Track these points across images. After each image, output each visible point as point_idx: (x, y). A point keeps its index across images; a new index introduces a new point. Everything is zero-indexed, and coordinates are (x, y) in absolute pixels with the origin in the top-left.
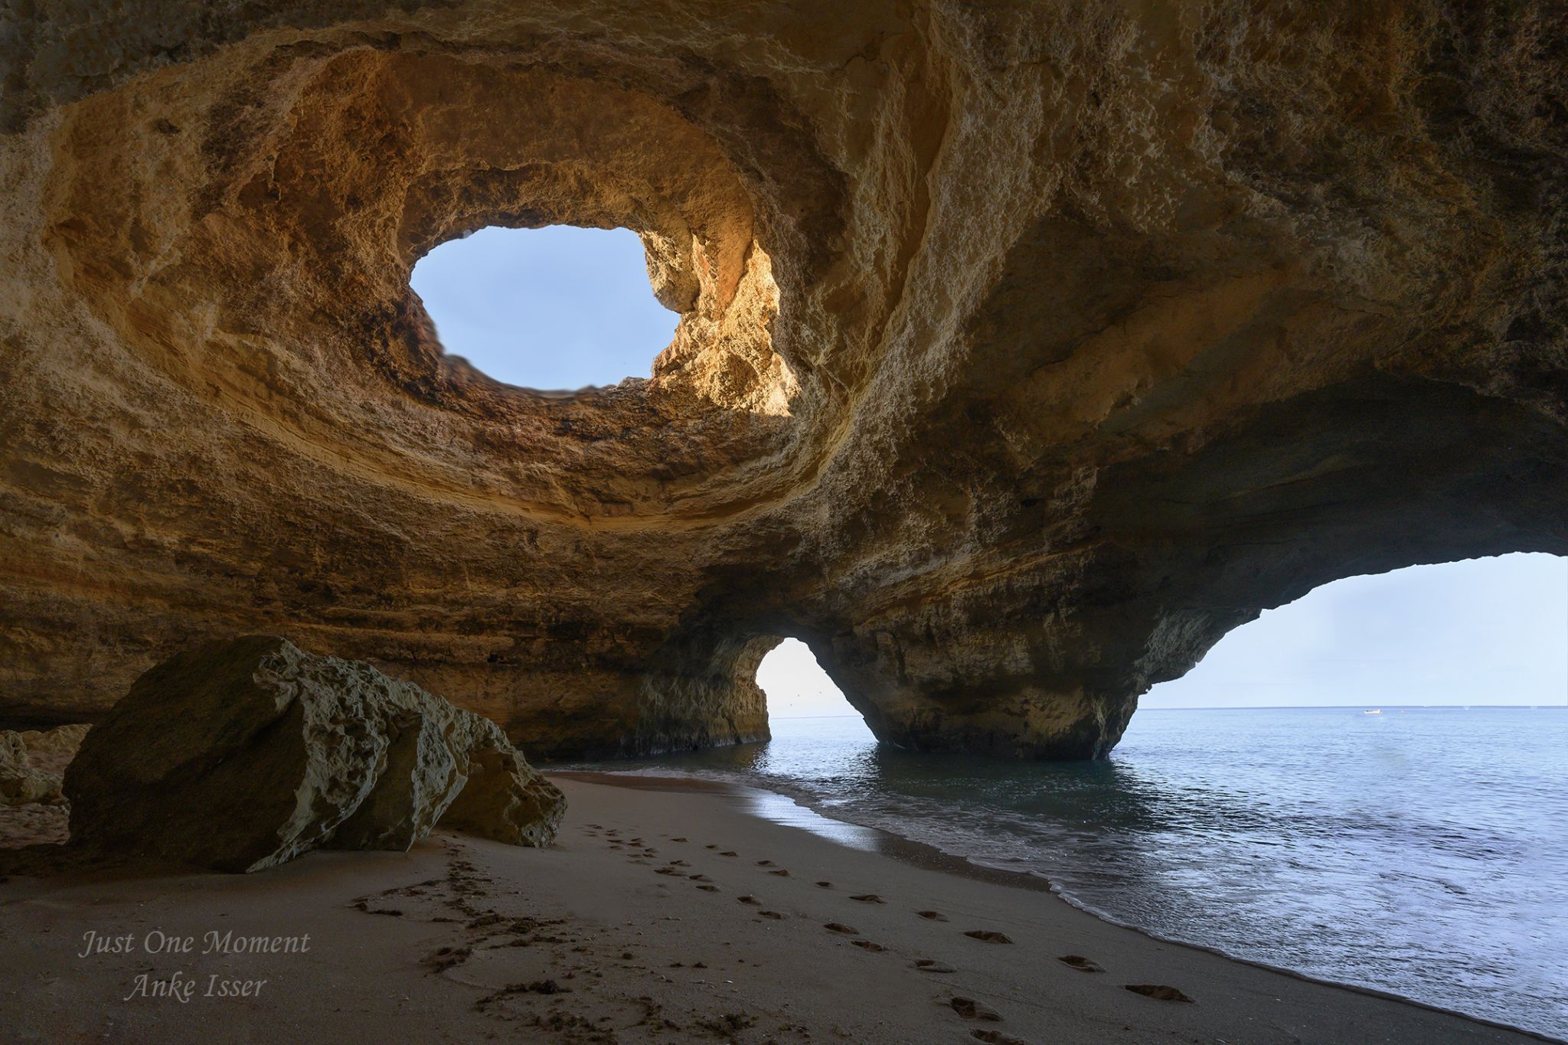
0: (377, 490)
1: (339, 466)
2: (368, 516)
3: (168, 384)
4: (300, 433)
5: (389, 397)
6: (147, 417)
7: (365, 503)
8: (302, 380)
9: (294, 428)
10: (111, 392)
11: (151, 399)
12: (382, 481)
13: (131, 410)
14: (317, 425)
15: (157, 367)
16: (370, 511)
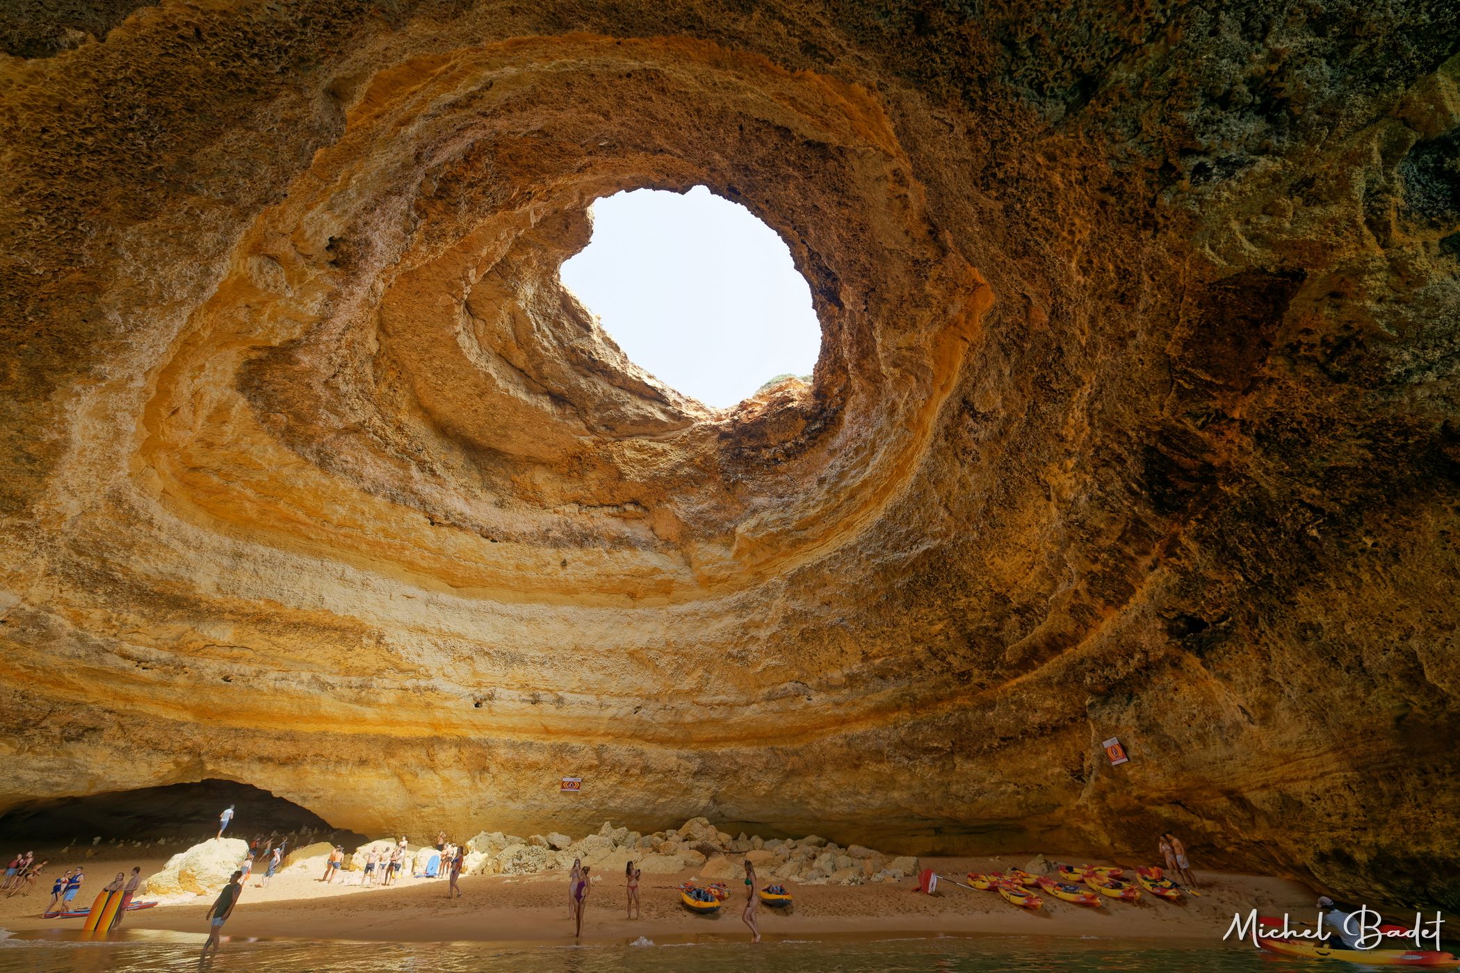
0: (880, 526)
1: (852, 538)
2: (897, 555)
3: (742, 594)
4: (817, 544)
5: (825, 454)
6: (757, 616)
7: (884, 547)
8: (766, 525)
9: (810, 545)
10: (730, 621)
11: (744, 607)
12: (878, 515)
13: (746, 620)
14: (818, 530)
15: (730, 592)
16: (895, 548)
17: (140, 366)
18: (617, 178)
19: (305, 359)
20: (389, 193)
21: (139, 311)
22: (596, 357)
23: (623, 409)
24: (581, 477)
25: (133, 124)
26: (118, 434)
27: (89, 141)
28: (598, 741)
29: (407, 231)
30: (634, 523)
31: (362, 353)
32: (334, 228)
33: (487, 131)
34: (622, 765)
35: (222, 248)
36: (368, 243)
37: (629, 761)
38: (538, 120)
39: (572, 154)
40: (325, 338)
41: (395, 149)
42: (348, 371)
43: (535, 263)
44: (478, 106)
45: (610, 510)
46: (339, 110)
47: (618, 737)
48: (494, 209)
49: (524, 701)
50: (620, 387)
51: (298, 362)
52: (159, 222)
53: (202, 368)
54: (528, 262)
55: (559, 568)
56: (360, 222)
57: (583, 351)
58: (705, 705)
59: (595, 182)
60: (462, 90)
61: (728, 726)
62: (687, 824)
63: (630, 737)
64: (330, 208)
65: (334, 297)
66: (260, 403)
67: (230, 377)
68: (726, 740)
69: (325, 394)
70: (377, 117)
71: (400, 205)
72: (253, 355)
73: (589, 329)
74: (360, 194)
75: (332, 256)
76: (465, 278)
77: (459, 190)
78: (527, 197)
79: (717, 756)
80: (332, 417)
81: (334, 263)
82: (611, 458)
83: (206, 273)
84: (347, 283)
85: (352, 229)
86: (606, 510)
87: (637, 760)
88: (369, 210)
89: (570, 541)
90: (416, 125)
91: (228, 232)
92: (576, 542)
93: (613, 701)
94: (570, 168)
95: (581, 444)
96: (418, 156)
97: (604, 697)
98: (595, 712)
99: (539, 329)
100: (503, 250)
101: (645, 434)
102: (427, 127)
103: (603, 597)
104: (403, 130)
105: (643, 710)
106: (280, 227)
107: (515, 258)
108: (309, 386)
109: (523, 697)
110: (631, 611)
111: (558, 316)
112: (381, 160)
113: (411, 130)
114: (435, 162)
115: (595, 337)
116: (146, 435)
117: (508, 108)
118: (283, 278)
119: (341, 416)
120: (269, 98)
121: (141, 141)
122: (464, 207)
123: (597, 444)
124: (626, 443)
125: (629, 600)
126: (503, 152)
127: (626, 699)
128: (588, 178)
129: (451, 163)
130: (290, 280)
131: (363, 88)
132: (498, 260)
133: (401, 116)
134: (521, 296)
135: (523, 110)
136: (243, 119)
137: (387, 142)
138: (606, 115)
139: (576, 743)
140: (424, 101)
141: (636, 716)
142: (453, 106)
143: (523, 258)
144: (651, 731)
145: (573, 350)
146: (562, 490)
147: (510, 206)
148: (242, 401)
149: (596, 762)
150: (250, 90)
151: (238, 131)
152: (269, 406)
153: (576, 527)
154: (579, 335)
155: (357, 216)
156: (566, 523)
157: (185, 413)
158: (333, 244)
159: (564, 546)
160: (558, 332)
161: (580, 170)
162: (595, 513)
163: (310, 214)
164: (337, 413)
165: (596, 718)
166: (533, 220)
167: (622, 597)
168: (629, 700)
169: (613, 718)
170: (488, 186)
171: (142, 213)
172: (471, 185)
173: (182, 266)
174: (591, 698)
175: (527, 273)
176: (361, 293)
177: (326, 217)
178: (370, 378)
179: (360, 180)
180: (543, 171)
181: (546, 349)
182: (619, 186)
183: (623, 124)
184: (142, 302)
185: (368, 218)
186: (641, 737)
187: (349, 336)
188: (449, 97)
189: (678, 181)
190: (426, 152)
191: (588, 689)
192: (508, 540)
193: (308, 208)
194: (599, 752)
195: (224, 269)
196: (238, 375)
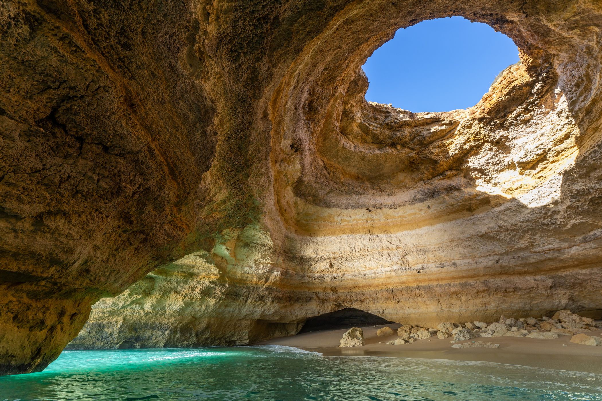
3: (535, 191)
15: (527, 192)
17: (271, 205)
18: (363, 56)
19: (306, 179)
20: (296, 123)
21: (262, 195)
22: (398, 121)
23: (421, 134)
24: (418, 169)
25: (233, 161)
26: (277, 222)
27: (230, 170)
28: (483, 279)
29: (308, 128)
30: (454, 178)
31: (319, 168)
32: (289, 142)
33: (309, 84)
34: (501, 288)
35: (267, 169)
36: (300, 140)
37: (505, 286)
38: (321, 68)
39: (340, 65)
40: (307, 171)
41: (289, 113)
42: (319, 176)
43: (354, 104)
44: (301, 82)
45: (439, 177)
46: (267, 120)
47: (494, 275)
48: (329, 101)
49: (437, 267)
50: (415, 126)
51: (304, 181)
52: (252, 175)
53: (284, 196)
54: (352, 106)
55: (428, 210)
56: (295, 136)
57: (391, 122)
58: (540, 252)
59: (356, 64)
60: (293, 83)
61: (562, 260)
62: (557, 314)
63: (500, 274)
64: (285, 139)
65: (301, 159)
66: (303, 197)
67: (292, 194)
68: (565, 268)
69: (317, 186)
70: (278, 111)
71: (301, 123)
72: (294, 186)
73: (389, 113)
74: (289, 130)
75: (294, 150)
76: (335, 126)
77: (315, 104)
78: (336, 88)
79: (562, 276)
80: (322, 191)
81: (296, 151)
82: (427, 156)
83: (268, 177)
84: (302, 154)
85: (294, 139)
86: (436, 178)
87: (509, 285)
88: (294, 131)
89: (427, 197)
90: (289, 102)
91: (266, 165)
92: (429, 197)
93: (482, 260)
94: (343, 69)
95: (411, 157)
96: (296, 108)
97: (476, 259)
98: (475, 266)
99: (370, 125)
100: (341, 109)
101: (438, 139)
102: (293, 99)
103: (454, 215)
104: (287, 106)
105: (501, 261)
106: (277, 152)
107: (347, 108)
108: (311, 186)
109: (437, 266)
110: (472, 217)
111: (374, 116)
112: (287, 119)
113: (289, 104)
114: (302, 105)
115: (393, 114)
116: (284, 218)
117: (309, 74)
118: (286, 164)
119: (324, 190)
120: (250, 135)
121: (237, 163)
122: (319, 108)
123: (418, 154)
124: (431, 147)
125: (468, 213)
126: (320, 82)
127: (488, 257)
128: (352, 65)
129: (307, 100)
130: (288, 163)
131: (270, 108)
132: (341, 113)
133: (284, 104)
134: (357, 118)
135: (313, 71)
136: (249, 143)
137: (285, 114)
138: (340, 47)
139: (471, 281)
140: (286, 95)
141: (498, 265)
142: (295, 88)
143: (349, 105)
144: (511, 270)
145: (387, 124)
146: (413, 178)
147: (333, 95)
148: (299, 199)
149: (486, 288)
150: (246, 137)
151: (251, 146)
152: (305, 196)
153: (426, 191)
154: (386, 117)
155: (292, 136)
156: (421, 190)
157: (288, 209)
158: (292, 146)
159: (425, 200)
160: (378, 121)
161: (347, 66)
162: (432, 182)
163: (282, 144)
164: (323, 189)
165: (477, 269)
166: (344, 93)
167: (464, 212)
168: (491, 258)
169: (486, 267)
170: (322, 96)
171: (247, 176)
172: (317, 100)
173: (263, 179)
174: (469, 260)
175: (354, 109)
176: (307, 153)
177: (286, 141)
178: (326, 173)
179: (286, 127)
180: (335, 77)
181: (377, 130)
182: (366, 57)
183: (347, 44)
184: (261, 193)
185: (296, 133)
186: (506, 274)
187: (313, 166)
188: (292, 88)
189: (386, 37)
190: (297, 105)
191: (466, 257)
192: (400, 206)
193: (280, 143)
194: (485, 283)
195: (272, 173)
196: (294, 192)
